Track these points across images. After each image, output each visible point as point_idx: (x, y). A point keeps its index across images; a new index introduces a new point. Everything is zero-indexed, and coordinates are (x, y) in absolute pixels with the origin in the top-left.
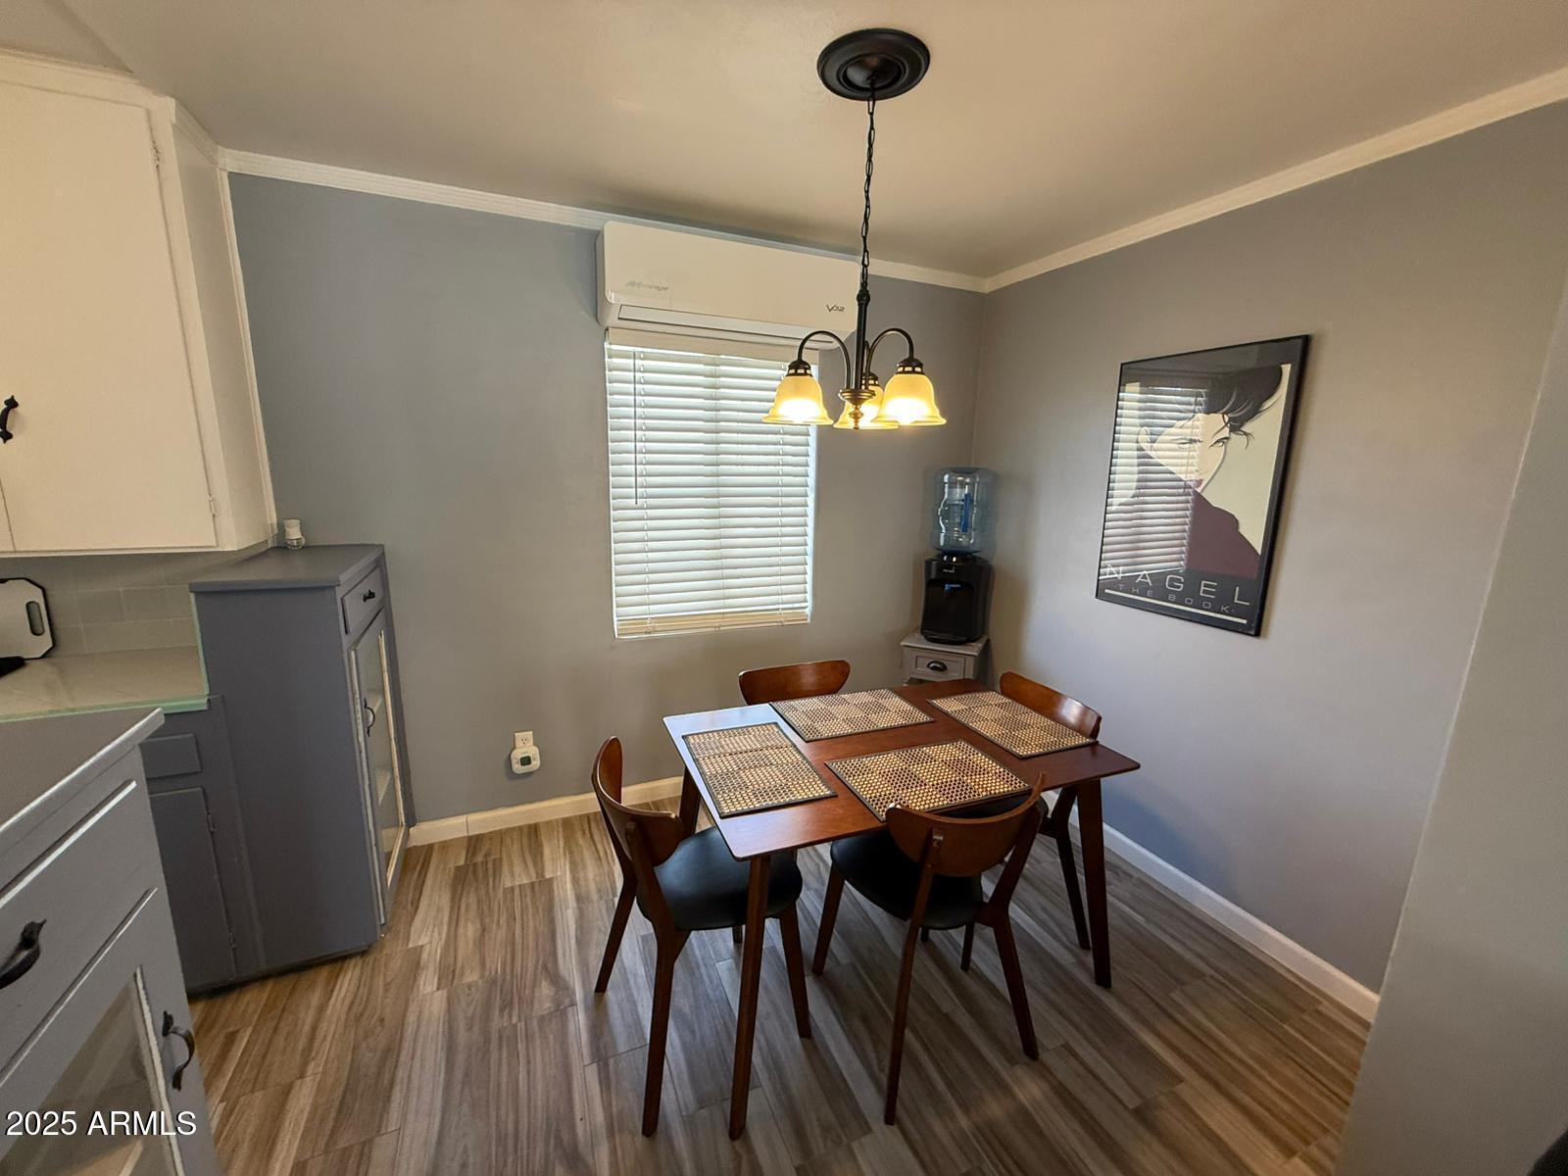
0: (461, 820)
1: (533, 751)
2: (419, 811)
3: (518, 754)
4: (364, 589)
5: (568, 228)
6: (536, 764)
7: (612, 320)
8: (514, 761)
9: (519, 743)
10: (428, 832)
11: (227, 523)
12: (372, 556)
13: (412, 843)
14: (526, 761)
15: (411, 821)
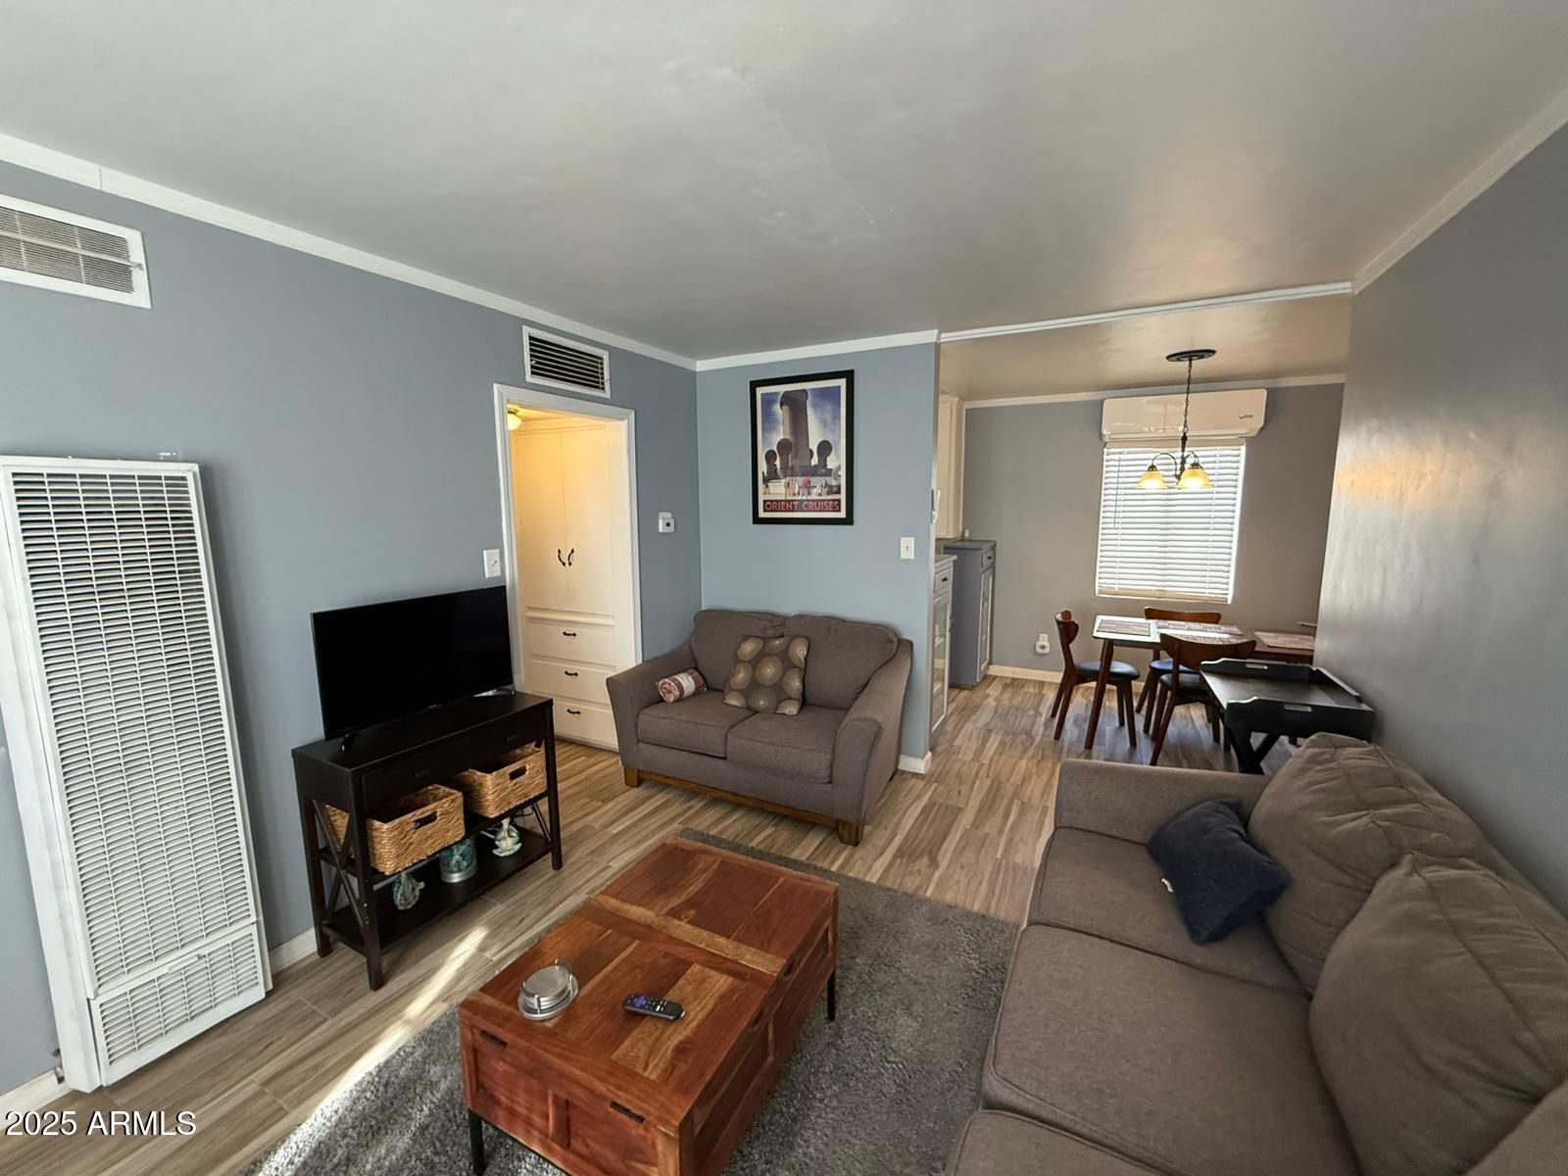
0: (1010, 669)
1: (1047, 644)
2: (994, 659)
3: (1039, 643)
4: (989, 555)
5: (1089, 401)
6: (1047, 650)
7: (1106, 439)
8: (1037, 646)
9: (1041, 638)
10: (994, 670)
11: (951, 529)
12: (992, 544)
13: (989, 673)
14: (1043, 647)
15: (990, 663)
